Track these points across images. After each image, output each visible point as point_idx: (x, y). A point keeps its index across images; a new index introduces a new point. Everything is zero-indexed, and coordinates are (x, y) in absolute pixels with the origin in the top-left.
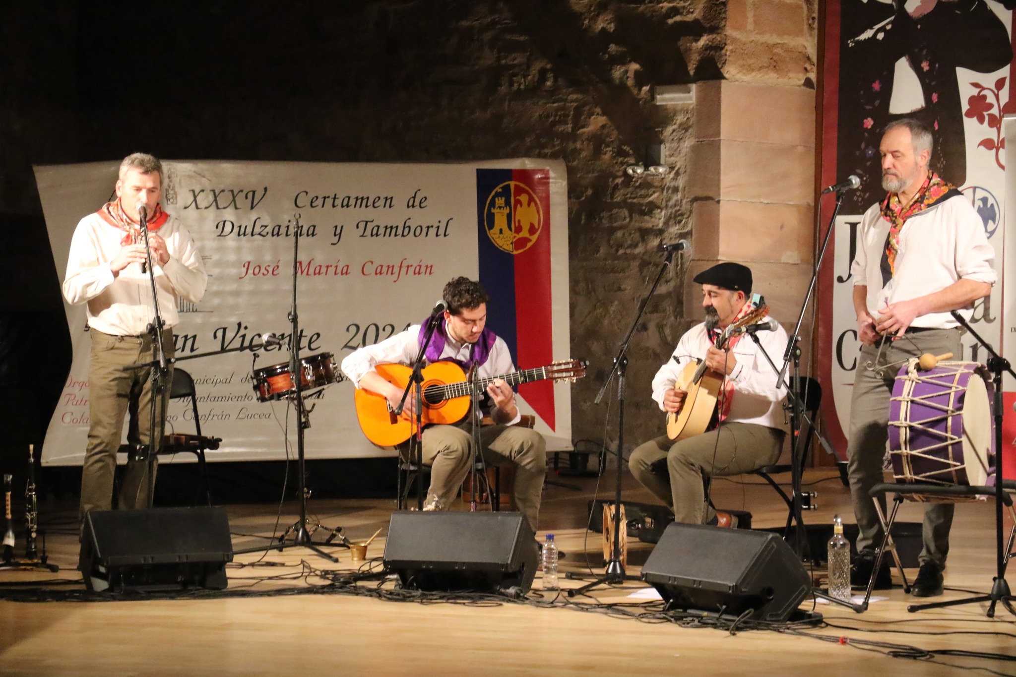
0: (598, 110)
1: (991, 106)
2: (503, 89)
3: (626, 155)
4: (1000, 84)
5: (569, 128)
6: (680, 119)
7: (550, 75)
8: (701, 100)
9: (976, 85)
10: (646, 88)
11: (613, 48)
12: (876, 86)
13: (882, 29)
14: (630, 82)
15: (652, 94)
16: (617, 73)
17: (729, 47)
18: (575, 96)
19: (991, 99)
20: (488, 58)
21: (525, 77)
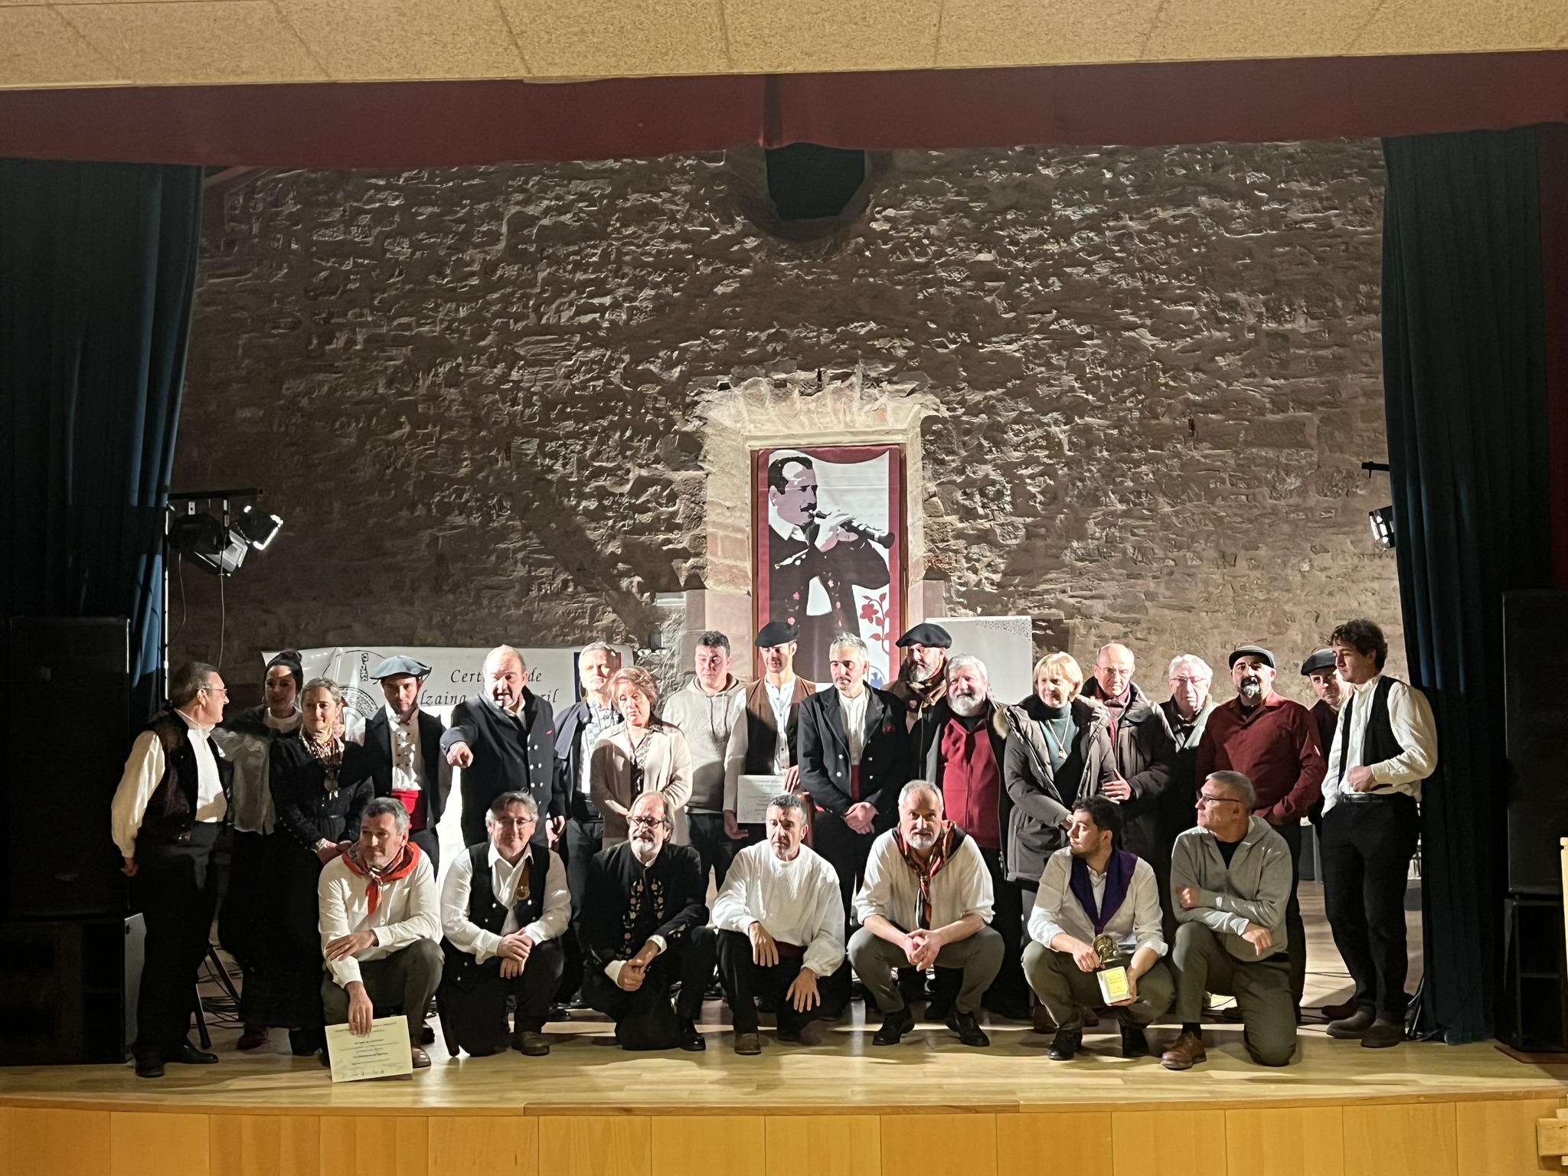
0: (610, 609)
1: (877, 612)
2: (534, 593)
3: (632, 641)
4: (883, 597)
5: (586, 622)
6: (674, 616)
7: (571, 584)
8: (690, 604)
9: (867, 598)
10: (647, 595)
11: (620, 565)
12: (796, 596)
13: (799, 558)
14: (634, 590)
15: (653, 598)
16: (624, 583)
17: (709, 567)
18: (591, 599)
19: (877, 607)
20: (521, 571)
21: (551, 585)
